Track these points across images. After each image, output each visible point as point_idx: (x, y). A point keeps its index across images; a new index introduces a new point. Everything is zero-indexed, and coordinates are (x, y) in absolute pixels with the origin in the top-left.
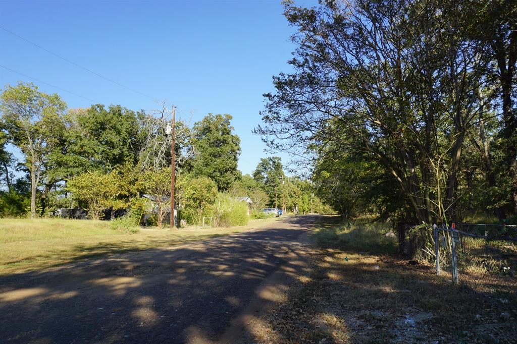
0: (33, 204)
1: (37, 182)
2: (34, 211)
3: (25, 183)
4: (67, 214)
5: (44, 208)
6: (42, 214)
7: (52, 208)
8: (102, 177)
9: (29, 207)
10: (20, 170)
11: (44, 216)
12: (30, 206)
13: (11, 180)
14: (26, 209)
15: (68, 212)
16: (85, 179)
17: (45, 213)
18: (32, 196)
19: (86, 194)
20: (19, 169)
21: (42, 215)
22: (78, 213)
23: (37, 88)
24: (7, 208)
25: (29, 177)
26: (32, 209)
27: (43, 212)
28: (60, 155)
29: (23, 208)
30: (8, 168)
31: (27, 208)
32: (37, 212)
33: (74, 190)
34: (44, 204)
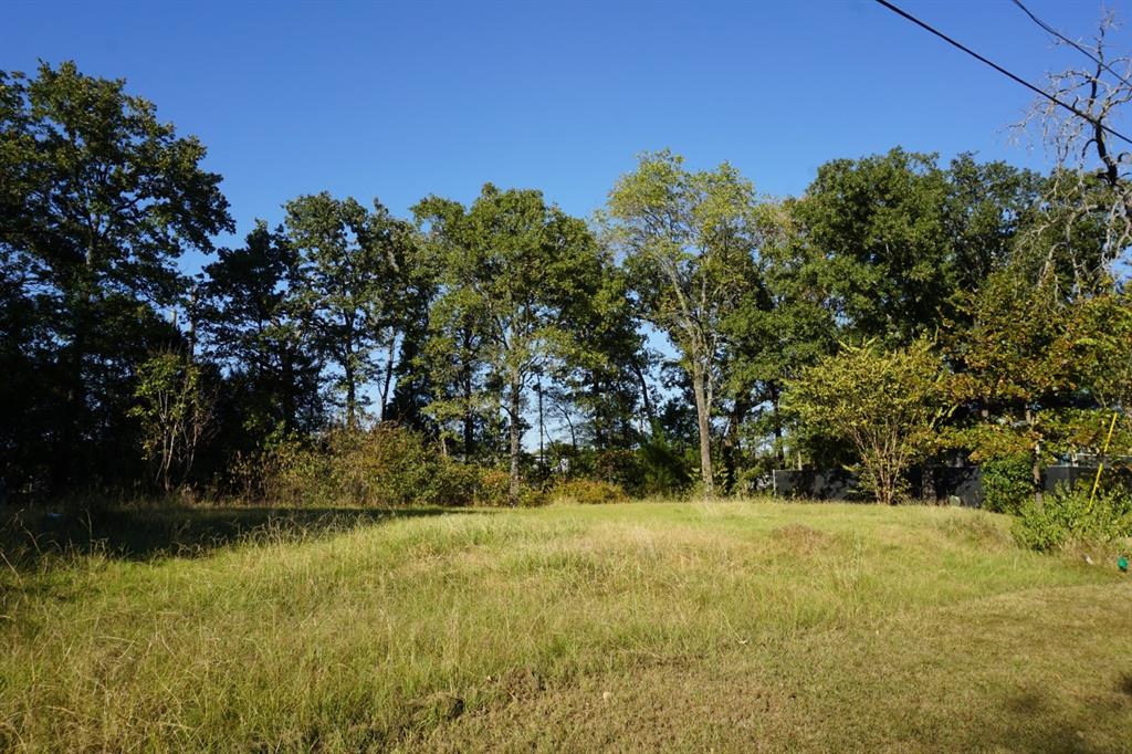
0: (705, 460)
1: (709, 403)
2: (709, 479)
3: (684, 410)
4: (790, 486)
5: (731, 472)
6: (729, 486)
7: (752, 471)
8: (889, 357)
9: (698, 470)
10: (673, 385)
11: (734, 493)
12: (700, 466)
13: (656, 406)
14: (690, 475)
15: (791, 480)
16: (834, 373)
17: (735, 485)
18: (702, 440)
19: (845, 420)
20: (670, 384)
21: (728, 489)
22: (819, 483)
23: (679, 160)
24: (651, 473)
25: (690, 397)
26: (704, 473)
27: (731, 481)
28: (755, 313)
29: (685, 471)
30: (644, 376)
31: (693, 472)
32: (717, 481)
33: (808, 409)
34: (730, 458)
